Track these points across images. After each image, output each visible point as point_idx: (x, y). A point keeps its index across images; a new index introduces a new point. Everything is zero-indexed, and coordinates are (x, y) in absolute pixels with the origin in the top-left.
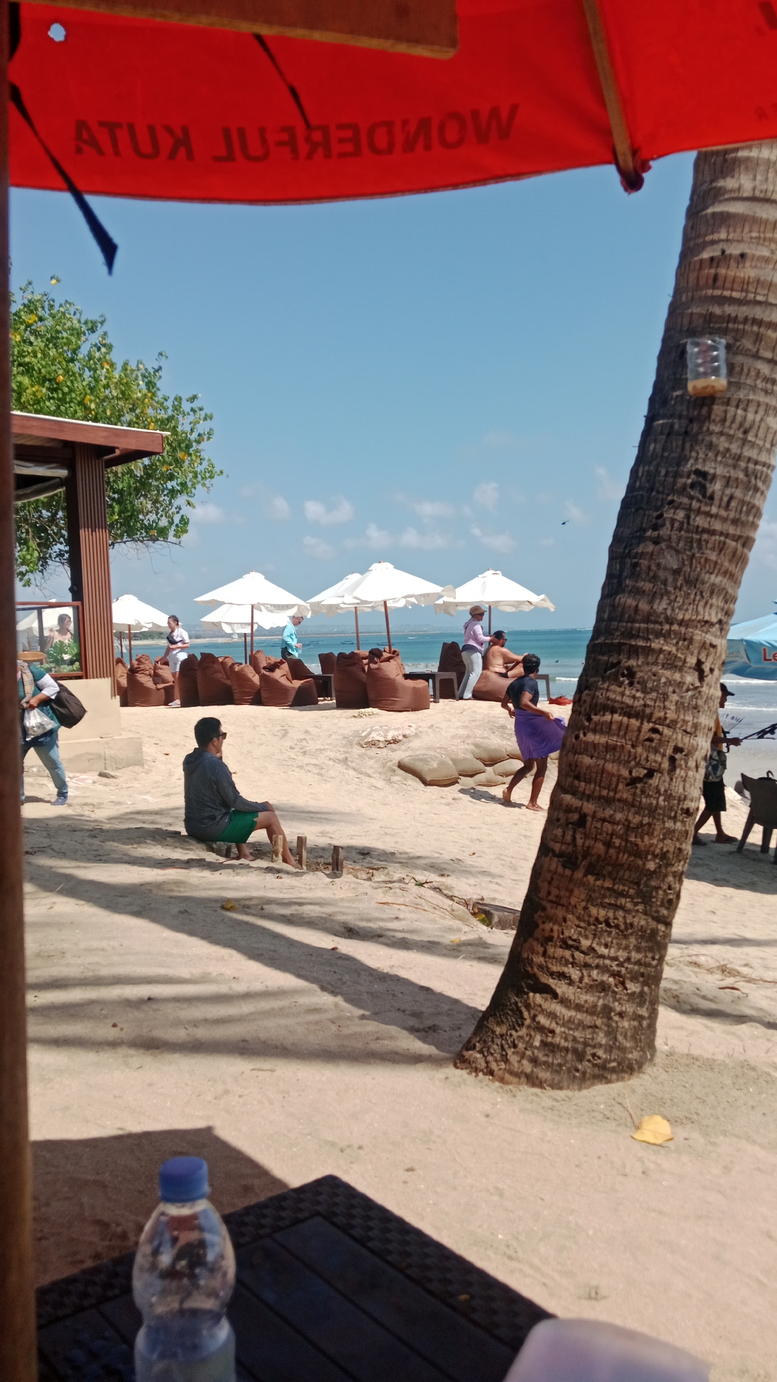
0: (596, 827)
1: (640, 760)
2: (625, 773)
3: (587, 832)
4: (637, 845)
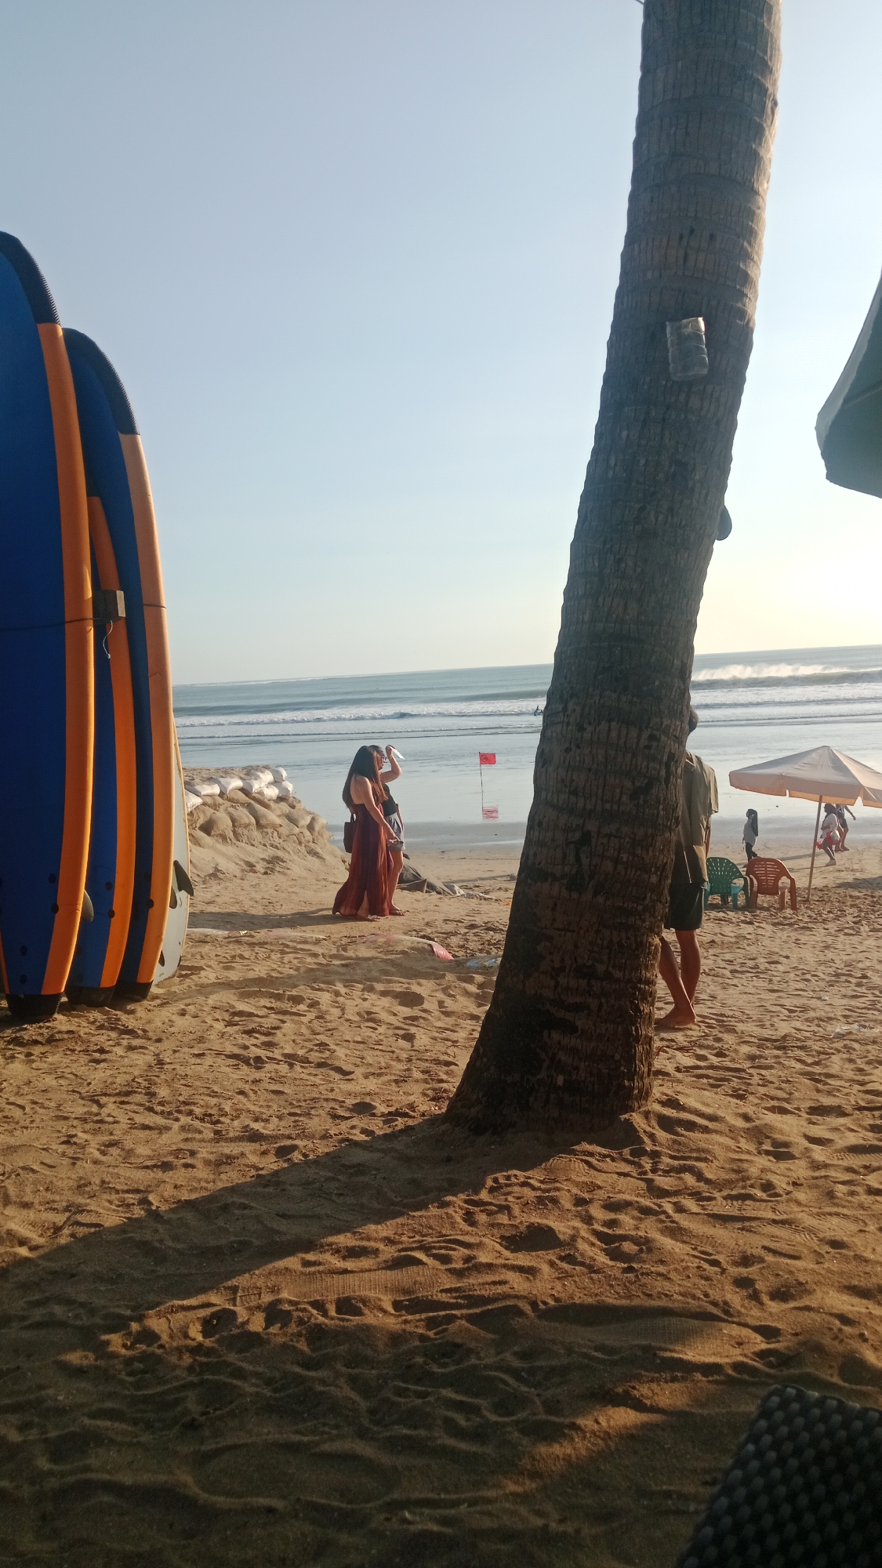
0: (602, 844)
1: (641, 768)
2: (628, 784)
3: (593, 850)
4: (643, 859)
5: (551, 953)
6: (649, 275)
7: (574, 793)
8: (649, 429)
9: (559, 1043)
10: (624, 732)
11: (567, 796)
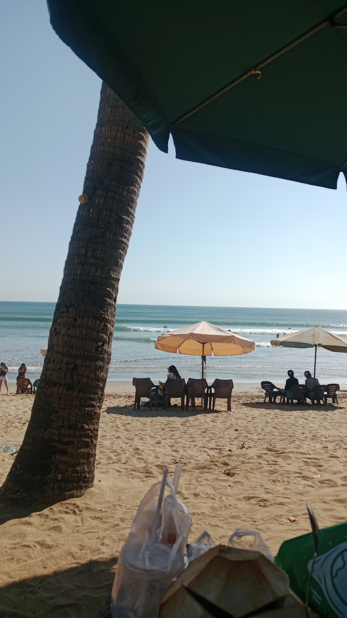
5: (57, 419)
6: (109, 140)
7: (71, 347)
8: (107, 200)
9: (60, 460)
10: (94, 322)
11: (67, 349)
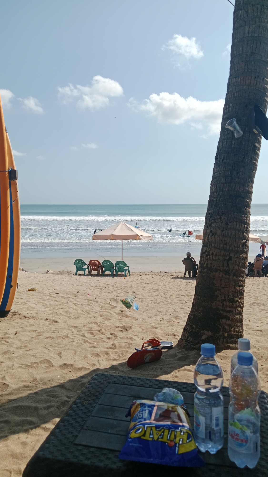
5: (221, 295)
7: (226, 244)
9: (225, 323)
10: (240, 226)
11: (223, 245)
